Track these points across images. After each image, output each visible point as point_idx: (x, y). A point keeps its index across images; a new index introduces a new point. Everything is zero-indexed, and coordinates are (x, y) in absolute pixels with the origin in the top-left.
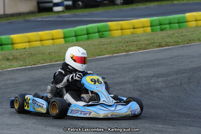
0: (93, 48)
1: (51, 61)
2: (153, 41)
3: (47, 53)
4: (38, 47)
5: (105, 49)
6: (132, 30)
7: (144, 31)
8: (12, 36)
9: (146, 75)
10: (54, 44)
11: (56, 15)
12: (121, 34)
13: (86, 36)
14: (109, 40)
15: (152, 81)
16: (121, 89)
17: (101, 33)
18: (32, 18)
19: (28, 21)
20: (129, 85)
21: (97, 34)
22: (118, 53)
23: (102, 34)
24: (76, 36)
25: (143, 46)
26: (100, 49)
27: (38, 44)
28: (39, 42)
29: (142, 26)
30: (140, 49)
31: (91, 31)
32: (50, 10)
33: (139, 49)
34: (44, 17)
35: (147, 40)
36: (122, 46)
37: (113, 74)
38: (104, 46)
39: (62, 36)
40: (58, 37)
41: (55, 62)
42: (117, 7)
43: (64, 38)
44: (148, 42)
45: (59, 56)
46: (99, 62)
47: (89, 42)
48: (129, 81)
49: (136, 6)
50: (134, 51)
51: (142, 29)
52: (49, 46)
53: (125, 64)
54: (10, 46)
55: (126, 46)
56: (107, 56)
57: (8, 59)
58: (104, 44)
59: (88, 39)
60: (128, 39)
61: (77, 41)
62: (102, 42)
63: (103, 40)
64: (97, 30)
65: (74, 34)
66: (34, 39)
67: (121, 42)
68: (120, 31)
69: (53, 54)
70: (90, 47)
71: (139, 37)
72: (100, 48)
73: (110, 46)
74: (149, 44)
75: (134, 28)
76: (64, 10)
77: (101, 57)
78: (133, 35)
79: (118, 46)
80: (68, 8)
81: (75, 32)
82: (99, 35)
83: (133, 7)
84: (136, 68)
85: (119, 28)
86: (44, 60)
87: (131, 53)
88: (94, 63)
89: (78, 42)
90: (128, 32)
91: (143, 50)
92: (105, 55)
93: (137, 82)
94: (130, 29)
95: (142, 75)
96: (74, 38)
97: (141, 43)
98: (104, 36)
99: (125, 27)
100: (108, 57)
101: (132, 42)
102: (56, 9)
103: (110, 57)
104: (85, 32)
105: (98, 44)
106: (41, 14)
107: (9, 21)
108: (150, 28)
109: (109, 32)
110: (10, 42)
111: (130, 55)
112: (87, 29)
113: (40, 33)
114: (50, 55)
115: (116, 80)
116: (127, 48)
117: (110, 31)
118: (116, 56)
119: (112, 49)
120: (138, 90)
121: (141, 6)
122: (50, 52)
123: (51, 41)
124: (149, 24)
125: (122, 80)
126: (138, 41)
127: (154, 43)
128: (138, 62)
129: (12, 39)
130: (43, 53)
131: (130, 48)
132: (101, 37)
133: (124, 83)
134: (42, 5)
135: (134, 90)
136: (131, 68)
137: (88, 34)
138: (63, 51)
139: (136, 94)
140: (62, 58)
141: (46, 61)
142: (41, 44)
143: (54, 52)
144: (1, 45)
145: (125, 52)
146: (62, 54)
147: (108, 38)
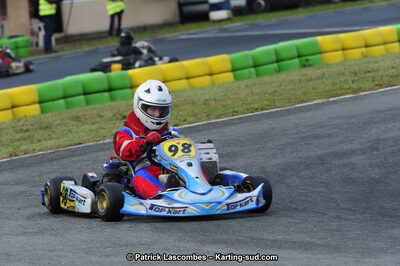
0: (289, 88)
1: (208, 116)
3: (201, 102)
4: (183, 91)
5: (314, 88)
6: (364, 50)
7: (387, 51)
8: (130, 72)
9: (391, 135)
10: (213, 84)
11: (216, 27)
12: (342, 59)
13: (275, 65)
14: (320, 72)
16: (345, 165)
17: (303, 59)
18: (169, 35)
19: (162, 41)
20: (361, 156)
21: (297, 61)
22: (338, 95)
23: (307, 60)
24: (255, 66)
25: (386, 79)
26: (304, 89)
27: (183, 84)
28: (185, 81)
29: (381, 41)
30: (381, 86)
31: (284, 55)
32: (204, 17)
33: (377, 85)
34: (193, 31)
35: (393, 68)
36: (346, 82)
37: (329, 136)
38: (311, 83)
39: (229, 67)
40: (221, 69)
41: (217, 118)
42: (332, 6)
43: (233, 70)
44: (394, 71)
45: (224, 106)
46: (301, 115)
47: (282, 76)
50: (369, 90)
51: (382, 47)
52: (203, 88)
53: (353, 117)
54: (128, 90)
55: (353, 82)
56: (316, 102)
57: (124, 117)
58: (311, 80)
59: (279, 70)
60: (357, 68)
61: (258, 75)
62: (306, 75)
63: (308, 71)
64: (295, 53)
65: (251, 63)
66: (175, 75)
67: (343, 74)
68: (340, 53)
69: (213, 103)
70: (283, 87)
71: (377, 62)
72: (302, 87)
73: (323, 83)
74: (397, 76)
75: (366, 46)
76: (231, 16)
77: (304, 104)
78: (366, 60)
79: (337, 81)
80: (238, 12)
81: (253, 57)
82: (300, 61)
83: (362, 6)
84: (375, 123)
85: (339, 46)
86: (196, 115)
87: (362, 93)
88: (292, 116)
89: (260, 78)
90: (356, 53)
91: (387, 87)
92: (313, 100)
93: (377, 149)
94: (361, 47)
95: (385, 136)
96: (253, 70)
97: (381, 73)
98: (310, 63)
99: (350, 43)
100: (319, 104)
101: (365, 73)
102: (215, 15)
103: (323, 104)
104: (274, 58)
105: (300, 80)
106: (187, 26)
108: (397, 44)
109: (318, 56)
110: (128, 83)
111: (362, 97)
112: (276, 52)
113: (186, 63)
114: (205, 104)
115: (336, 148)
116: (355, 86)
117: (321, 53)
118: (334, 102)
119: (327, 89)
120: (379, 166)
122: (206, 100)
123: (208, 77)
124: (395, 38)
125: (348, 147)
126: (376, 71)
128: (377, 111)
129: (131, 78)
130: (193, 103)
131: (360, 84)
132: (305, 66)
133: (352, 152)
134: (186, 9)
135: (371, 166)
136: (364, 124)
137: (278, 61)
138: (232, 97)
139: (375, 173)
140: (230, 110)
141: (200, 117)
142: (190, 85)
143: (214, 99)
144: (110, 90)
145: (352, 93)
146: (229, 102)
147: (318, 68)
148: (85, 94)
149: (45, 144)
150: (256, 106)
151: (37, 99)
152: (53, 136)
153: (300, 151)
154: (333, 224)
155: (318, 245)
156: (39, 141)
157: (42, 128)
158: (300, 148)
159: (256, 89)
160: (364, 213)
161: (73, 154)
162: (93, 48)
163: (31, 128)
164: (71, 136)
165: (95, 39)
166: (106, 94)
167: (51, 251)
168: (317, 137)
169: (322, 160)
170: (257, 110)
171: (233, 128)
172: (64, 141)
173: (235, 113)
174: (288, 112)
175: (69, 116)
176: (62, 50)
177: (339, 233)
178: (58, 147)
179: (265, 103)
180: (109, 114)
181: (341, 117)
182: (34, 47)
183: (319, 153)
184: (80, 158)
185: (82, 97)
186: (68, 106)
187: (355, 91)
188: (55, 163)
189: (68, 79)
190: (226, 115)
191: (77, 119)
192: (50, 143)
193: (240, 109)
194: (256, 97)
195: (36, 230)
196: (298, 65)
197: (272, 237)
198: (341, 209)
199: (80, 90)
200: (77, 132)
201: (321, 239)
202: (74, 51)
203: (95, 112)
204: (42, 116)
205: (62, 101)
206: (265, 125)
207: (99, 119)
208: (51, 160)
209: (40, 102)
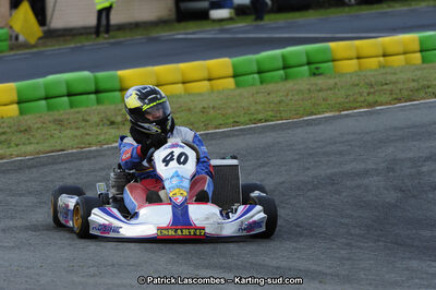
0: (296, 98)
1: (206, 126)
2: (426, 83)
3: (198, 110)
4: (179, 96)
5: (325, 100)
6: (381, 59)
7: (407, 62)
8: (120, 73)
9: (411, 155)
10: (212, 90)
11: (217, 27)
12: (356, 68)
13: (282, 72)
14: (332, 82)
15: (424, 169)
16: (359, 186)
17: (313, 66)
18: (164, 34)
19: (156, 40)
20: (375, 178)
21: (306, 67)
22: (351, 108)
23: (317, 68)
24: (259, 72)
25: (405, 93)
26: (313, 100)
27: (179, 88)
28: (180, 86)
29: (401, 50)
30: (399, 100)
31: (291, 62)
32: (203, 16)
33: (396, 99)
34: (190, 31)
35: (413, 80)
36: (361, 94)
37: (341, 153)
38: (321, 94)
39: (230, 72)
40: (222, 74)
41: (216, 128)
42: (347, 9)
43: (235, 76)
44: (415, 84)
45: (223, 115)
46: (310, 129)
47: (289, 84)
48: (376, 170)
49: (390, 7)
50: (387, 104)
51: (402, 57)
52: (200, 94)
53: (368, 133)
54: (117, 93)
55: (368, 94)
56: (327, 115)
57: (112, 123)
59: (286, 78)
60: (373, 79)
61: (262, 82)
62: (316, 84)
63: (319, 81)
64: (305, 60)
65: (255, 69)
66: (170, 78)
67: (358, 85)
68: (355, 61)
69: (211, 111)
70: (290, 97)
71: (395, 74)
72: (312, 98)
73: (335, 94)
74: (417, 90)
75: (384, 56)
76: (233, 15)
77: (314, 117)
78: (383, 71)
79: (351, 93)
80: (241, 11)
81: (258, 62)
82: (310, 69)
83: (381, 10)
84: (391, 141)
85: (354, 54)
87: (379, 108)
88: (299, 130)
89: (264, 86)
90: (373, 63)
91: (406, 101)
93: (393, 170)
94: (377, 56)
95: (403, 155)
96: (256, 76)
97: (400, 86)
98: (320, 71)
99: (365, 52)
100: (330, 117)
101: (382, 85)
102: (217, 14)
103: (334, 118)
104: (281, 64)
105: (309, 90)
106: (183, 24)
107: (112, 41)
108: (418, 55)
109: (330, 64)
110: (117, 86)
111: (378, 112)
112: (284, 57)
113: (182, 66)
114: (203, 112)
115: (348, 168)
116: (371, 99)
117: (334, 60)
118: (347, 115)
119: (339, 101)
120: (395, 189)
121: (399, 8)
122: (204, 108)
123: (206, 82)
124: (417, 47)
125: (360, 166)
126: (394, 83)
127: (429, 87)
128: (396, 128)
129: (121, 80)
130: (190, 110)
131: (377, 98)
132: (314, 74)
133: (366, 173)
134: (184, 5)
135: (387, 189)
136: (380, 142)
137: (285, 67)
138: (233, 105)
139: (391, 197)
140: (231, 120)
141: (196, 126)
142: (185, 90)
143: (214, 108)
144: (97, 92)
145: (367, 107)
146: (230, 111)
147: (330, 78)
148: (69, 95)
149: (23, 149)
150: (260, 117)
151: (15, 98)
152: (33, 140)
153: (308, 169)
154: (343, 252)
155: (326, 274)
156: (17, 145)
157: (21, 131)
158: (307, 165)
159: (260, 98)
160: (379, 241)
161: (54, 161)
162: (79, 45)
163: (8, 130)
164: (52, 141)
165: (81, 34)
166: (93, 96)
167: (28, 268)
168: (326, 154)
169: (332, 180)
170: (260, 121)
171: (234, 139)
172: (45, 146)
173: (236, 123)
174: (296, 125)
175: (51, 119)
176: (44, 45)
177: (350, 262)
178: (38, 153)
179: (270, 113)
180: (95, 119)
181: (354, 133)
182: (14, 41)
183: (328, 171)
184: (63, 166)
185: (66, 99)
186: (50, 108)
187: (370, 105)
188: (34, 170)
189: (51, 78)
190: (226, 125)
191: (59, 122)
192: (29, 148)
193: (242, 119)
194: (260, 107)
195: (12, 244)
196: (307, 74)
197: (274, 263)
198: (351, 235)
199: (65, 92)
200: (60, 137)
201: (330, 268)
202: (57, 47)
203: (80, 116)
204: (21, 118)
205: (43, 102)
206: (269, 138)
207: (83, 124)
208: (29, 167)
209: (18, 103)
